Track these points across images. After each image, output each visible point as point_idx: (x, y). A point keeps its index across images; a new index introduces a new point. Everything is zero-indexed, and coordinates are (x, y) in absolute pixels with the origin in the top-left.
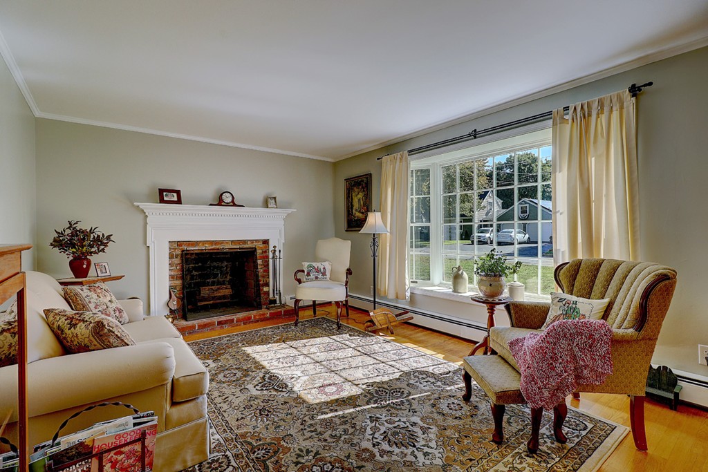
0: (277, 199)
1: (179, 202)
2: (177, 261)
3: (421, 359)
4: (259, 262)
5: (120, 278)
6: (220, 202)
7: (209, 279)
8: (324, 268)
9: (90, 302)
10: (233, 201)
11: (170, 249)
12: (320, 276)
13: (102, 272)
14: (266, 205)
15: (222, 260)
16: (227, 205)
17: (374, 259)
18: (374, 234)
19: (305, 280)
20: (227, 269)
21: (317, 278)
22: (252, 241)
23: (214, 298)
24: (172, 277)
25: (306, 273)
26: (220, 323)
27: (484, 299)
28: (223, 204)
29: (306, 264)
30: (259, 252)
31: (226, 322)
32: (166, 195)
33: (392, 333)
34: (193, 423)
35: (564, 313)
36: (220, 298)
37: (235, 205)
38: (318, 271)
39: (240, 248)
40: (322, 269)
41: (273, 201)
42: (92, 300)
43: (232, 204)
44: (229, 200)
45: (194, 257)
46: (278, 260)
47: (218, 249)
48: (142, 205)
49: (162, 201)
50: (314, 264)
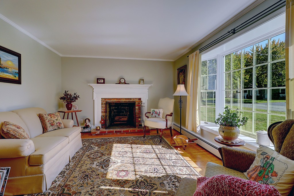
0: (144, 80)
1: (104, 83)
2: (104, 106)
3: (185, 169)
4: (137, 107)
5: (81, 111)
6: (120, 83)
7: (121, 113)
8: (159, 112)
9: (47, 120)
10: (125, 82)
11: (102, 101)
12: (157, 116)
13: (75, 108)
14: (139, 83)
15: (125, 106)
16: (122, 83)
17: (181, 109)
18: (180, 96)
19: (151, 117)
20: (127, 110)
21: (155, 116)
22: (134, 99)
23: (120, 121)
24: (102, 112)
25: (151, 114)
26: (116, 132)
27: (221, 140)
28: (121, 83)
29: (152, 110)
30: (137, 103)
31: (118, 132)
32: (99, 81)
33: (184, 150)
34: (37, 175)
35: (262, 166)
36: (122, 121)
37: (125, 83)
38: (156, 113)
39: (129, 102)
40: (158, 113)
41: (142, 81)
42: (47, 119)
43: (124, 83)
44: (124, 81)
45: (114, 104)
46: (143, 107)
47: (119, 102)
48: (91, 85)
49: (98, 83)
50: (155, 110)
